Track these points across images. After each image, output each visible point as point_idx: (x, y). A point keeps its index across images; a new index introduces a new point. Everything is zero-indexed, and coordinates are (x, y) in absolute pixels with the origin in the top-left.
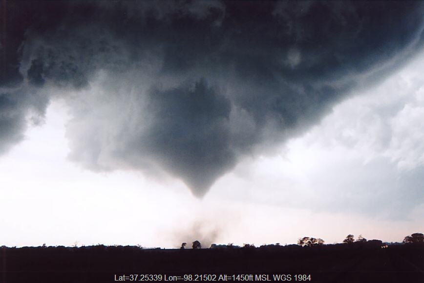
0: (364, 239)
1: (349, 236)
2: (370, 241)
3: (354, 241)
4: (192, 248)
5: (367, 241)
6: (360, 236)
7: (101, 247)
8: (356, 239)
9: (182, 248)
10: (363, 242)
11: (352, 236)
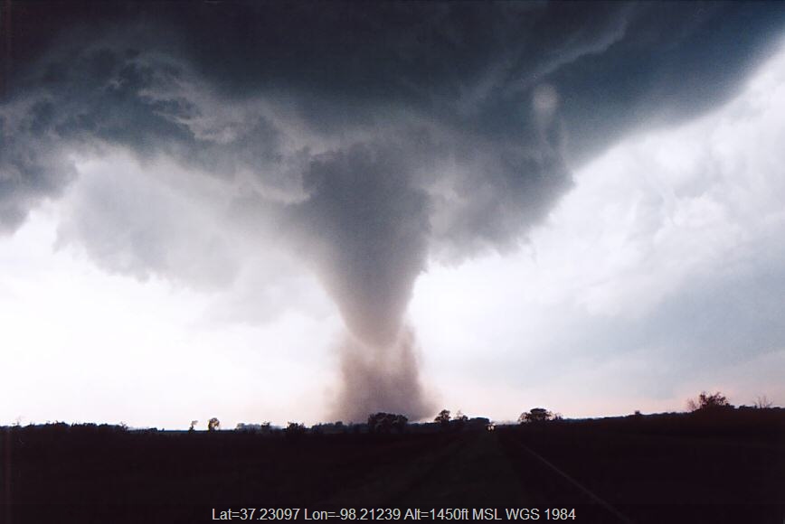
0: (464, 417)
1: (444, 412)
2: (472, 420)
3: (450, 420)
4: (207, 429)
5: (469, 419)
6: (459, 412)
7: (61, 427)
8: (453, 417)
9: (192, 428)
10: (462, 422)
11: (448, 412)
